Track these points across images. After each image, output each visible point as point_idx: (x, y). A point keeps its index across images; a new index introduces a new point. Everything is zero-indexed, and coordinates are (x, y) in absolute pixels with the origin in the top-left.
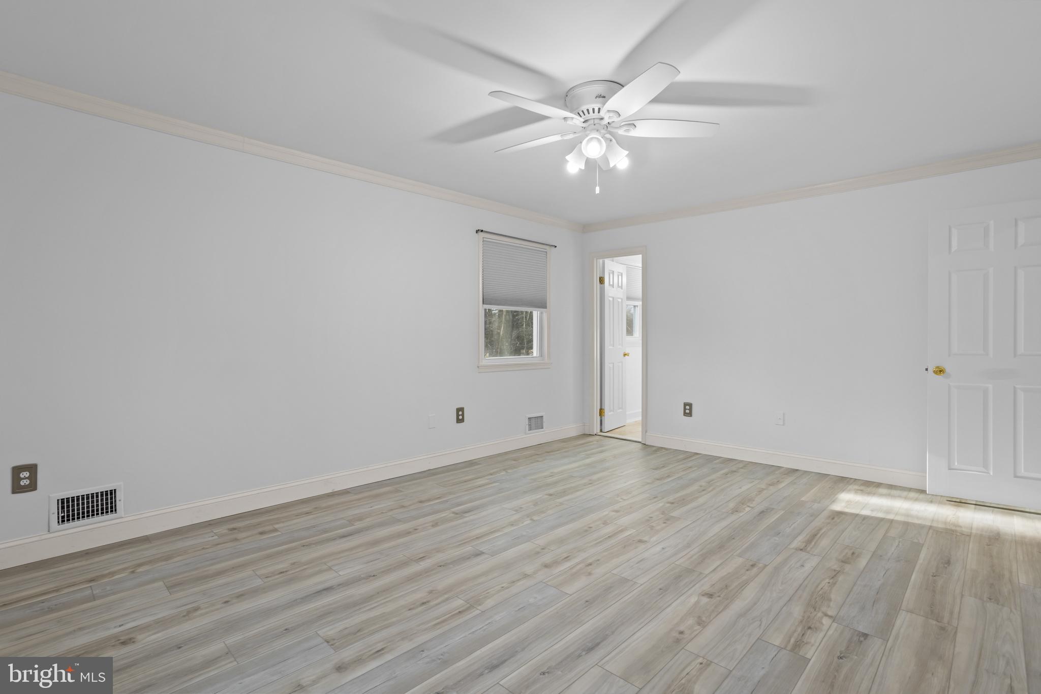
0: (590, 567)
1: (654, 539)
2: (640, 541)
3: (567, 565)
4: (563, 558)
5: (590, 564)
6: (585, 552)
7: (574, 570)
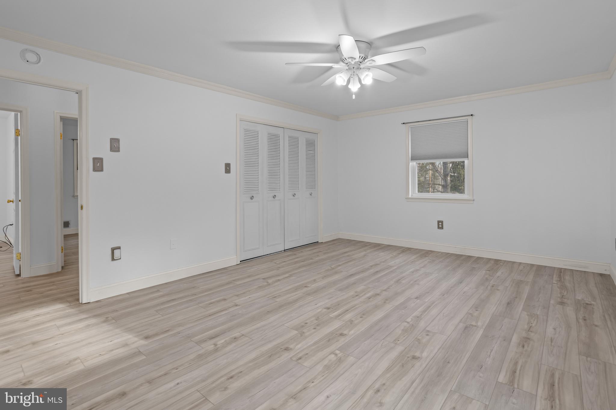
0: (356, 295)
1: (319, 310)
2: (328, 308)
3: (368, 295)
4: (372, 298)
5: (357, 296)
6: (361, 302)
7: (364, 293)
